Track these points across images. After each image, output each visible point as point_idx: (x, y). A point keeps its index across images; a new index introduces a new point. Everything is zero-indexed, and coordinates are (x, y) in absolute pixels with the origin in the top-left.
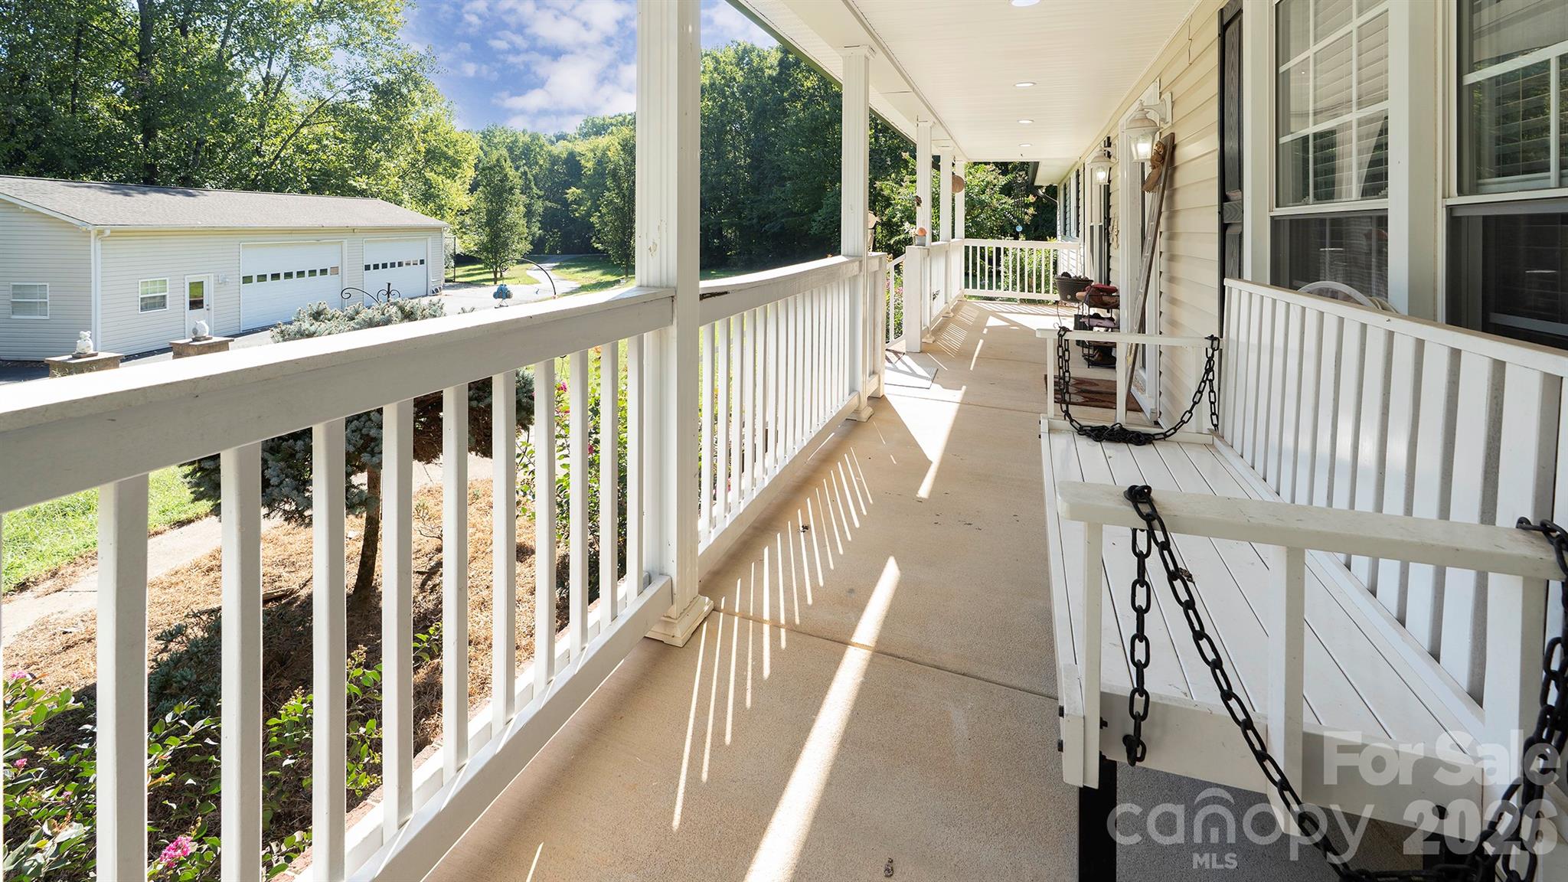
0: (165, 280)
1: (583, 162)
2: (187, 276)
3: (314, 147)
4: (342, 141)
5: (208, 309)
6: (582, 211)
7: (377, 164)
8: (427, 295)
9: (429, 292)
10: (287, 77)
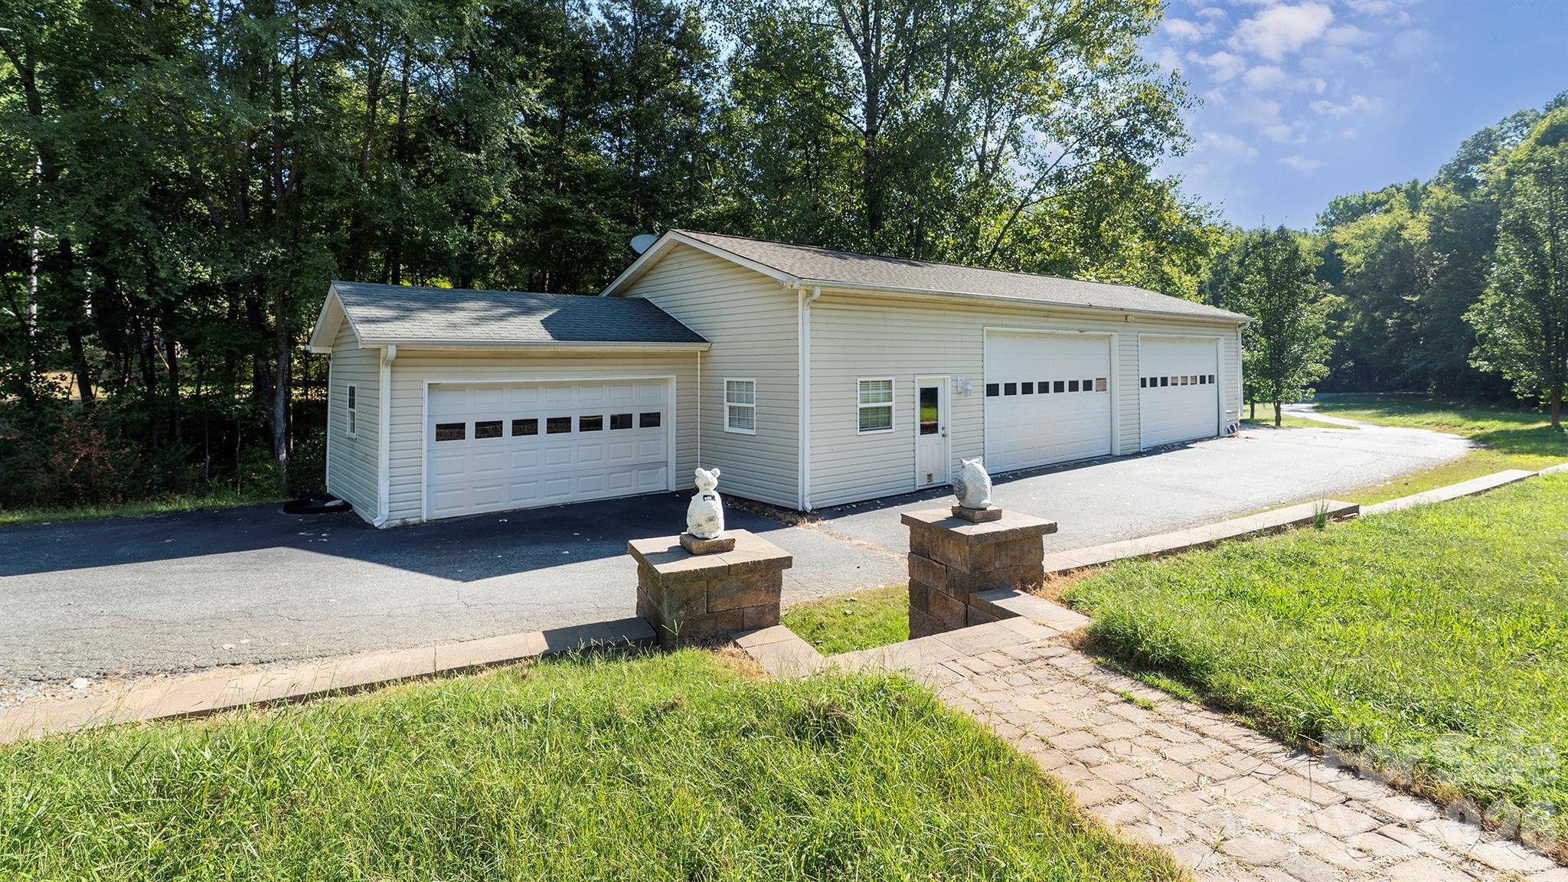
0: (890, 381)
1: (1345, 257)
2: (917, 377)
3: (1036, 231)
4: (1067, 220)
5: (944, 436)
6: (1348, 327)
7: (1115, 243)
8: (1218, 436)
9: (1222, 428)
10: (1005, 150)
